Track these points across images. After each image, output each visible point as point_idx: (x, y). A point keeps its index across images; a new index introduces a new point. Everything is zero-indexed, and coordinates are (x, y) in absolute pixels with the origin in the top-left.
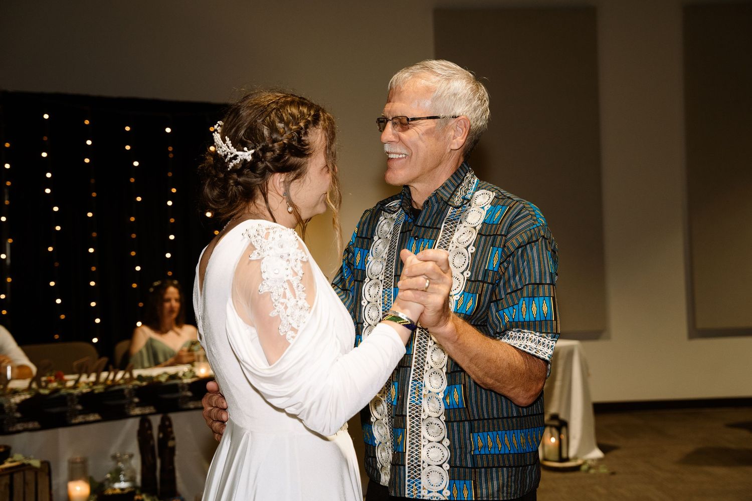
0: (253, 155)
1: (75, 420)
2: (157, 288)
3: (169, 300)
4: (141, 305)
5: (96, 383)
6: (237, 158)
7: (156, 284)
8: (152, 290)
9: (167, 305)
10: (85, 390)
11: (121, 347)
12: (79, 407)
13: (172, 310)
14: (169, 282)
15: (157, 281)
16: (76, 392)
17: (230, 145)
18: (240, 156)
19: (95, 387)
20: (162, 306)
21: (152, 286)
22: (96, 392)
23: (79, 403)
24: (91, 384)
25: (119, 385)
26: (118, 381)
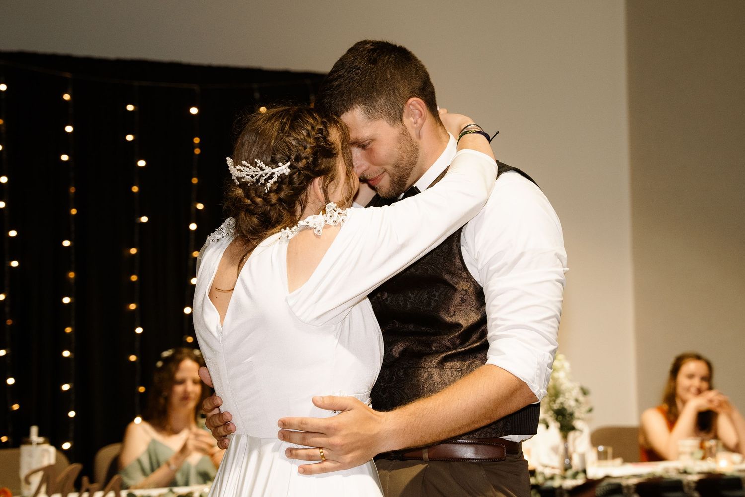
0: (289, 167)
2: (167, 360)
3: (182, 382)
4: (142, 389)
6: (274, 176)
7: (166, 354)
8: (160, 364)
9: (179, 389)
11: (106, 455)
13: (186, 397)
14: (185, 351)
15: (166, 350)
17: (263, 165)
18: (276, 173)
20: (171, 389)
21: (160, 358)
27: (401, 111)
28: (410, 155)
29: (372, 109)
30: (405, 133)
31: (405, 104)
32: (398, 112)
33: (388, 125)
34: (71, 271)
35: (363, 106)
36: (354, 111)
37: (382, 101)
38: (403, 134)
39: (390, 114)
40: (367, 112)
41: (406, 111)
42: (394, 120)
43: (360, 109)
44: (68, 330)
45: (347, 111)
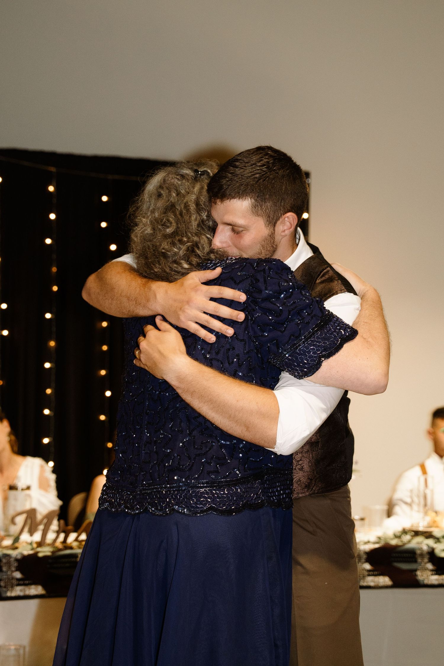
1: (12, 591)
5: (40, 544)
10: (27, 552)
12: (18, 575)
16: (14, 553)
19: (39, 549)
22: (40, 555)
23: (18, 569)
24: (35, 546)
25: (71, 548)
26: (71, 543)
27: (278, 219)
28: (268, 253)
29: (259, 206)
30: (272, 235)
31: (284, 215)
32: (275, 218)
33: (264, 225)
34: (51, 339)
35: (253, 201)
36: (245, 202)
37: (269, 204)
38: (270, 236)
39: (269, 217)
40: (254, 207)
41: (281, 220)
42: (270, 223)
43: (250, 202)
44: (49, 391)
45: (239, 198)
